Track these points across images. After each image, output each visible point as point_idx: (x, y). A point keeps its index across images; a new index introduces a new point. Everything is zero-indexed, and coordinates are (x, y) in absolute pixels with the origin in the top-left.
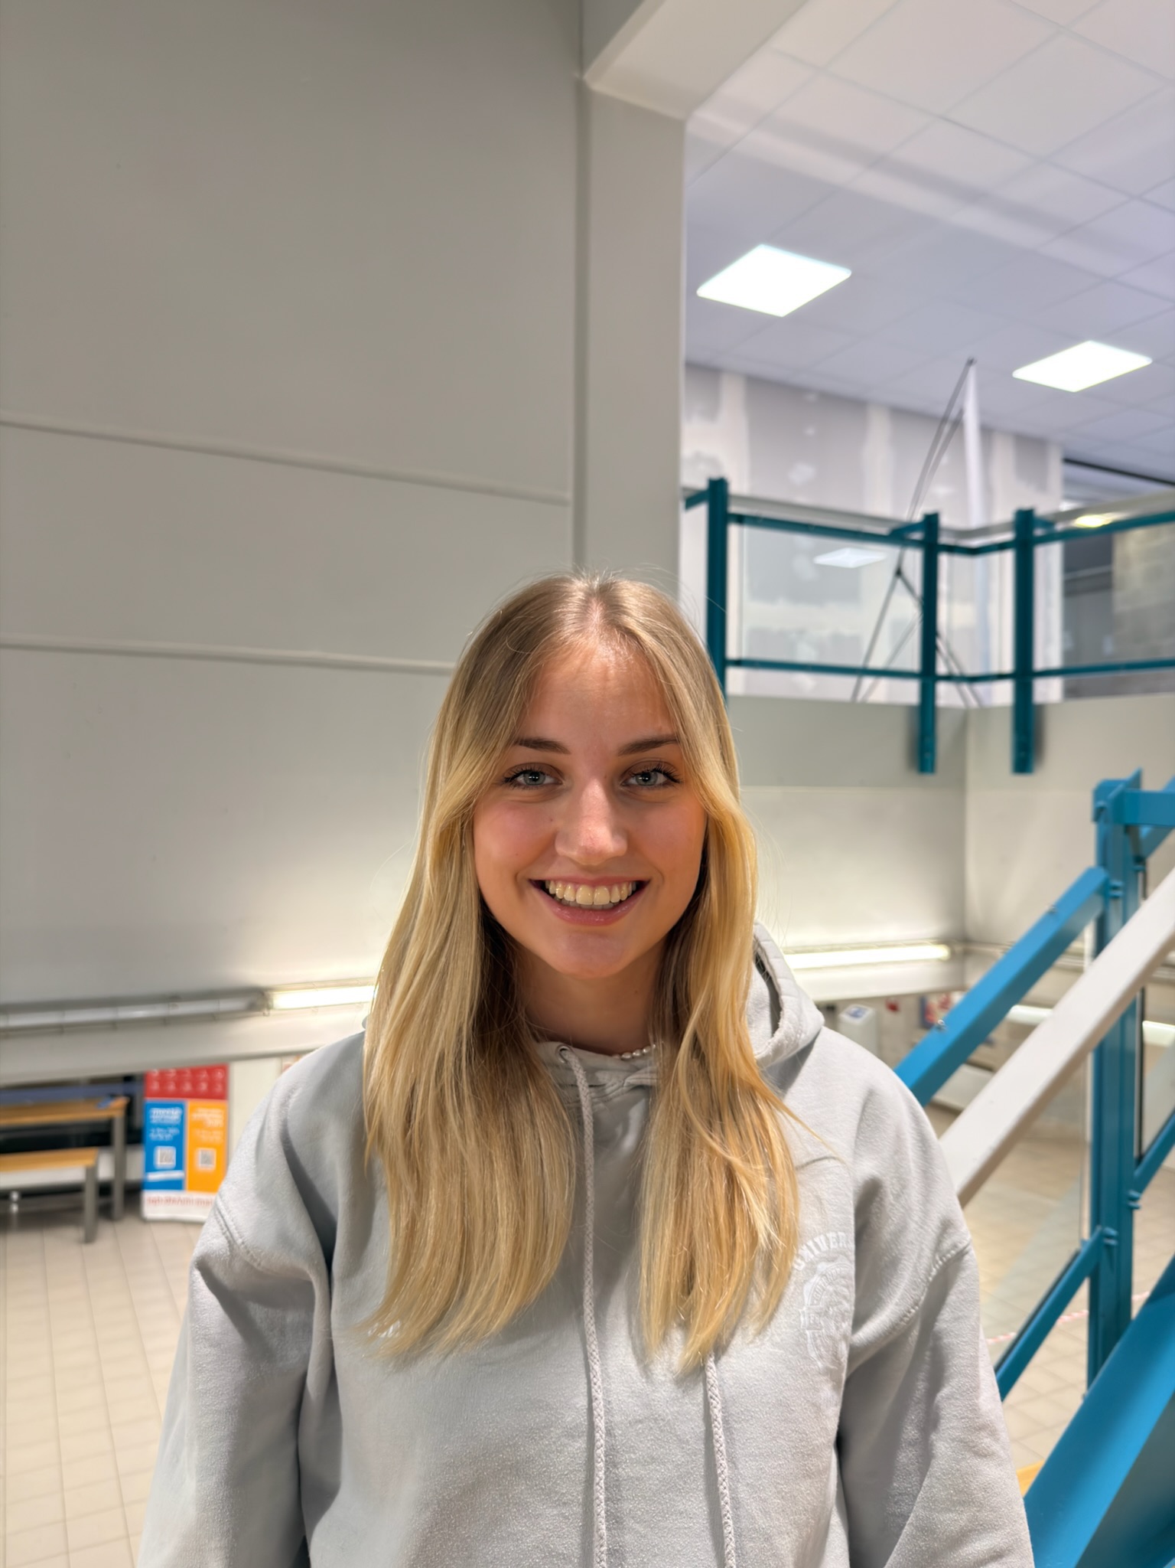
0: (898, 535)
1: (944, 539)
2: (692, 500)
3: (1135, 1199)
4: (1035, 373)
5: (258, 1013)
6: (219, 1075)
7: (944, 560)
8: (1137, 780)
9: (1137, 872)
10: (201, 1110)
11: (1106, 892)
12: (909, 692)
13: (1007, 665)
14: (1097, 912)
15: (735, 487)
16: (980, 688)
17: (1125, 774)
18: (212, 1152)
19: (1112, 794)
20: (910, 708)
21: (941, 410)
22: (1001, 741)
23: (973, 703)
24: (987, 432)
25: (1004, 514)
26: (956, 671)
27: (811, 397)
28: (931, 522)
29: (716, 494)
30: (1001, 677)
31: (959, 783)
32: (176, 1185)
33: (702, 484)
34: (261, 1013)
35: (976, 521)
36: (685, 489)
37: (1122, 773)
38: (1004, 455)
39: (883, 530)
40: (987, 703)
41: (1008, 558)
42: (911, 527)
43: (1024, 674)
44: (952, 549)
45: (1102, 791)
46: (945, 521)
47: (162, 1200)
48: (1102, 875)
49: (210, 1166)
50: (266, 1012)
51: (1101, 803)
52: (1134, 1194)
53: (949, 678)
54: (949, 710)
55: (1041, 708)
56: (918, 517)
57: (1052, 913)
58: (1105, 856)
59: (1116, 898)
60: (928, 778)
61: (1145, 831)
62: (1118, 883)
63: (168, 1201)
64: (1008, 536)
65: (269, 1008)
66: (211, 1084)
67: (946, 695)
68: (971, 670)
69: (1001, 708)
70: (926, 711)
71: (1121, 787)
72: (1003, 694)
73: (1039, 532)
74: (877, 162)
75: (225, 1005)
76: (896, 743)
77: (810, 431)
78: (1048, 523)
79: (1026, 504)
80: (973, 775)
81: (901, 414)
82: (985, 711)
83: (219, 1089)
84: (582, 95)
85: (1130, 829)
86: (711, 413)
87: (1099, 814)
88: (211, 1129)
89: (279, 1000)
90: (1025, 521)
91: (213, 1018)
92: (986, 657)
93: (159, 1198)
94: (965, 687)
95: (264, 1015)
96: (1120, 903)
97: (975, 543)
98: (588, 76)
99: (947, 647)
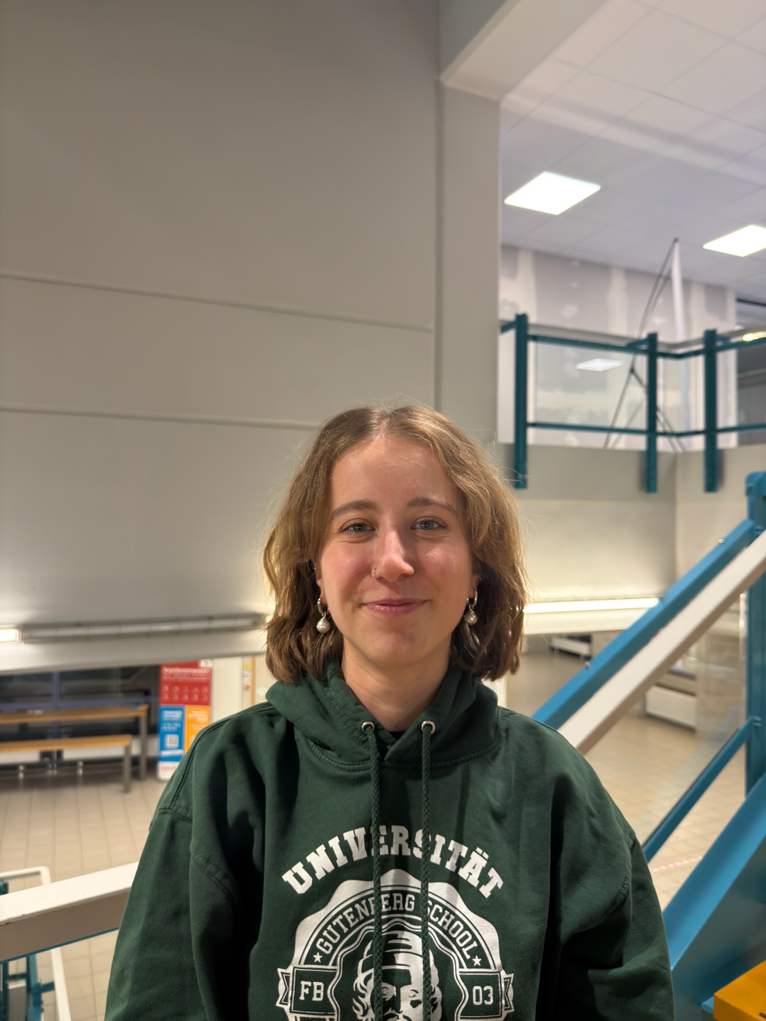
0: (632, 347)
1: (661, 349)
2: (505, 327)
4: (717, 245)
6: (205, 690)
7: (661, 362)
10: (194, 712)
11: (752, 532)
12: (640, 443)
13: (700, 425)
14: (747, 543)
15: (533, 319)
16: (684, 440)
19: (756, 479)
20: (640, 453)
21: (657, 270)
22: (697, 473)
23: (679, 450)
24: (687, 283)
25: (698, 333)
26: (668, 429)
27: (575, 264)
28: (652, 339)
29: (520, 324)
30: (697, 433)
31: (672, 499)
33: (511, 317)
34: (259, 628)
35: (680, 337)
36: (502, 321)
38: (698, 298)
39: (622, 344)
40: (688, 449)
41: (700, 360)
42: (641, 342)
43: (711, 431)
44: (666, 355)
45: (750, 478)
46: (661, 338)
47: (170, 768)
48: (750, 524)
51: (750, 485)
53: (665, 434)
54: (666, 454)
55: (722, 451)
56: (644, 336)
57: (723, 544)
58: (752, 514)
60: (653, 496)
62: (759, 527)
64: (700, 347)
66: (201, 695)
67: (662, 444)
68: (679, 429)
69: (697, 453)
70: (650, 455)
71: (760, 475)
72: (698, 443)
73: (719, 344)
74: (617, 121)
75: (239, 623)
76: (632, 475)
77: (575, 285)
78: (725, 338)
79: (711, 326)
80: (680, 494)
81: (632, 273)
82: (688, 455)
83: (205, 699)
84: (439, 89)
85: (765, 499)
86: (513, 275)
87: (749, 491)
88: (200, 723)
90: (711, 337)
91: (233, 630)
92: (688, 421)
93: (166, 766)
94: (674, 440)
95: (261, 629)
97: (680, 351)
98: (442, 78)
99: (663, 416)
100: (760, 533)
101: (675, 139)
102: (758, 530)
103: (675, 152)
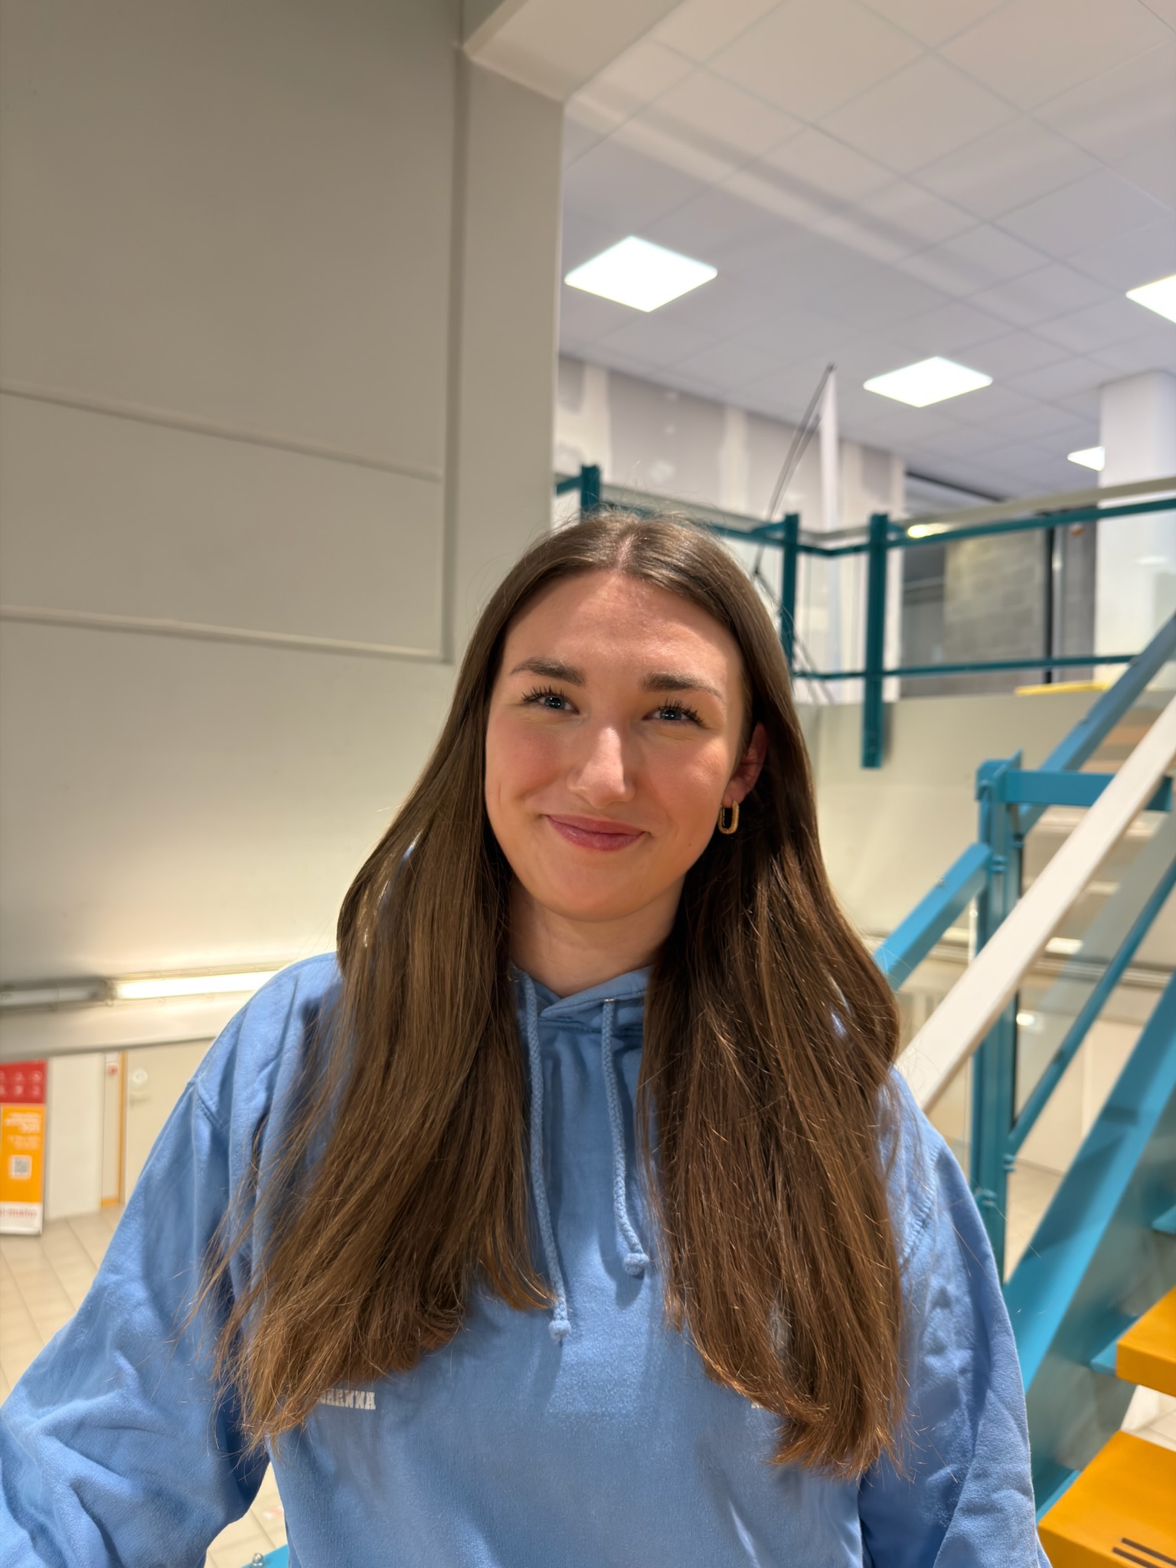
0: (760, 534)
1: (803, 540)
2: (564, 485)
3: (1009, 1162)
4: (884, 385)
5: (100, 1003)
6: (37, 1077)
7: (803, 561)
8: (1017, 761)
9: (1015, 849)
10: (15, 1115)
11: (989, 867)
13: (860, 665)
14: (979, 889)
15: (607, 477)
16: (831, 685)
17: (1008, 755)
18: (27, 1160)
19: (997, 774)
21: (798, 418)
22: (851, 738)
23: (823, 700)
24: (843, 442)
25: (863, 519)
26: (808, 668)
27: (672, 396)
28: (791, 522)
29: (588, 481)
30: (853, 675)
33: (574, 471)
34: (103, 1003)
35: (829, 525)
36: (558, 475)
37: (1004, 754)
38: (854, 463)
39: (746, 527)
40: (838, 699)
41: (862, 561)
42: (773, 527)
43: (873, 673)
44: (810, 550)
45: (985, 771)
46: (806, 523)
48: (985, 851)
49: (25, 1174)
50: (110, 1002)
51: (985, 782)
52: (1009, 1157)
53: (804, 675)
54: (806, 706)
55: (890, 705)
56: (778, 517)
57: (940, 887)
58: (987, 833)
59: (998, 873)
61: (1024, 809)
62: (1000, 858)
64: (861, 540)
65: (113, 998)
66: (28, 1086)
67: (801, 691)
68: (823, 668)
69: (852, 705)
71: (1003, 768)
72: (852, 692)
73: (892, 537)
74: (748, 163)
75: (65, 995)
77: (670, 430)
78: (902, 528)
79: (881, 508)
81: (758, 419)
82: (836, 709)
83: (36, 1092)
84: (461, 66)
85: (1011, 807)
86: (574, 405)
87: (982, 793)
88: (26, 1135)
89: (124, 990)
90: (880, 525)
91: (52, 1008)
92: (838, 656)
94: (816, 684)
95: (107, 1005)
96: (1002, 878)
97: (831, 545)
98: (467, 47)
99: (804, 649)
100: (1001, 868)
101: (836, 206)
102: (998, 863)
103: (834, 227)
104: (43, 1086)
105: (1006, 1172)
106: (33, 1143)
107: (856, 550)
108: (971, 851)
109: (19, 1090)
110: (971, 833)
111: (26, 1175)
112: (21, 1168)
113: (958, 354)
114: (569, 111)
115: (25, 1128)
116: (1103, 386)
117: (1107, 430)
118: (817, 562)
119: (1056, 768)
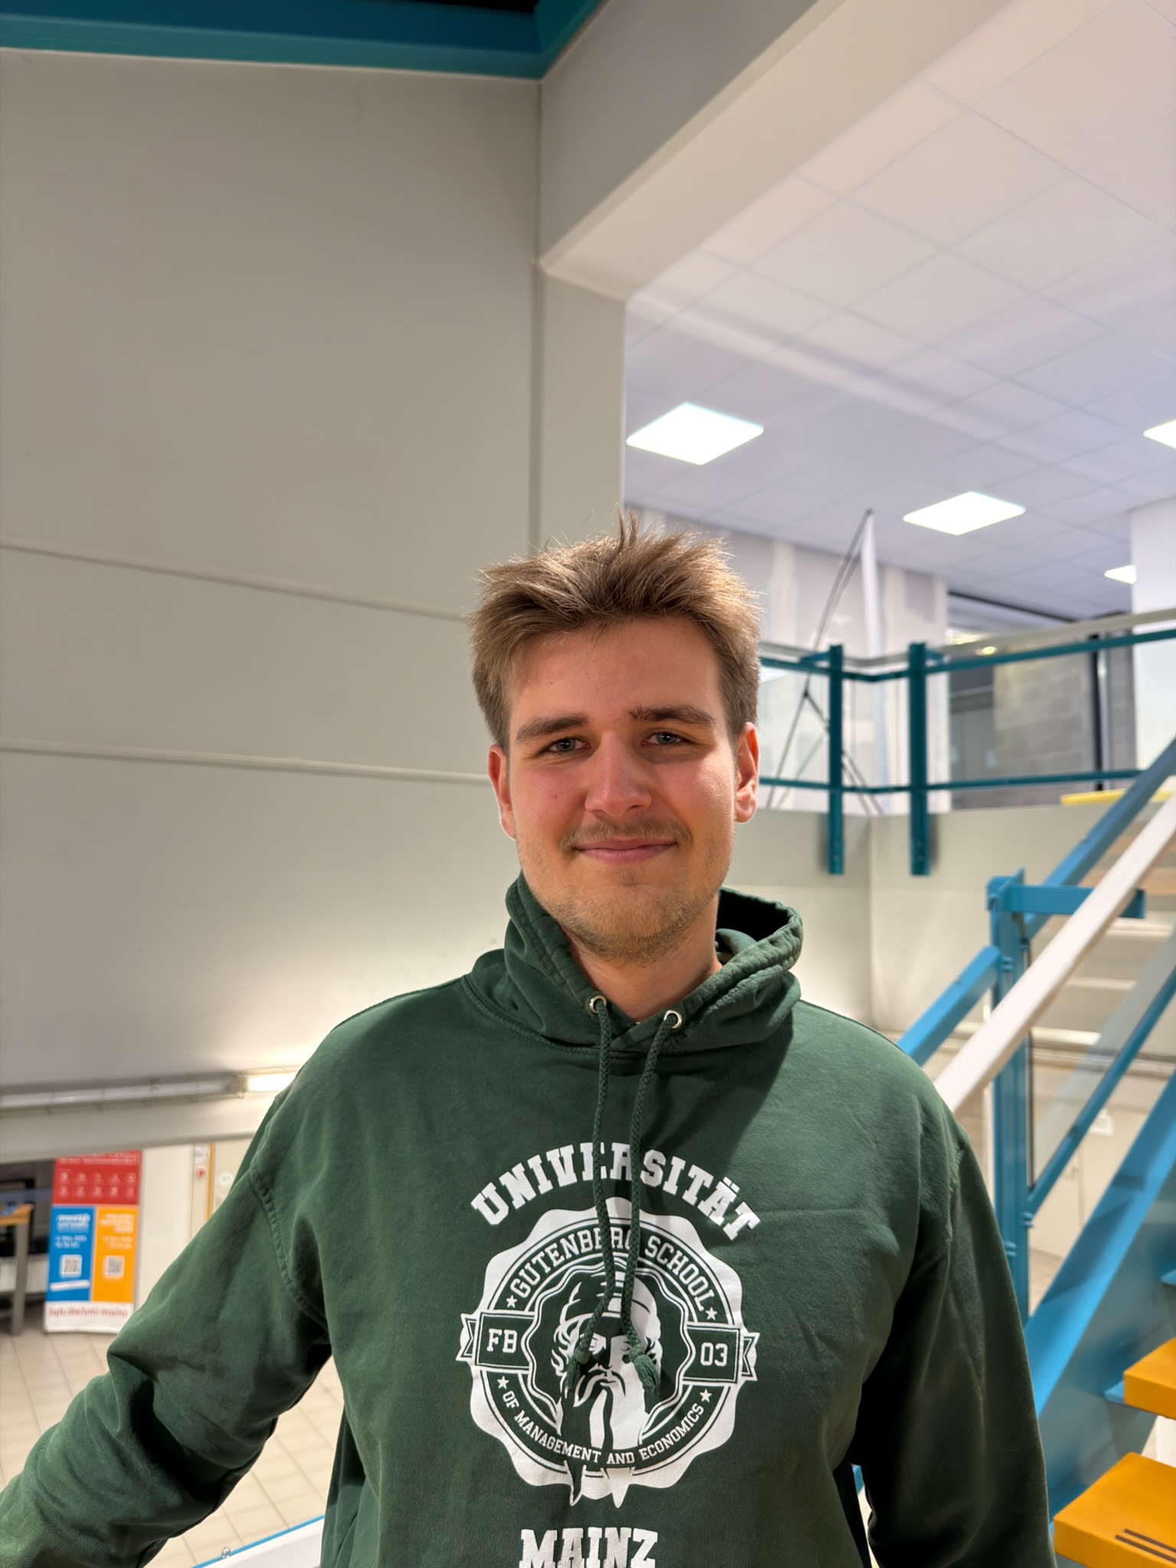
0: (807, 663)
1: (848, 668)
3: (1029, 1220)
4: (924, 517)
5: (232, 1095)
6: (131, 1179)
7: (847, 685)
8: (1020, 877)
9: (1022, 950)
10: (110, 1216)
11: (998, 965)
12: (820, 801)
13: (904, 779)
14: (993, 982)
16: (880, 798)
17: (1011, 872)
19: (1001, 888)
20: (820, 815)
21: (844, 548)
22: (901, 846)
23: (874, 812)
24: (881, 567)
25: (899, 646)
26: (858, 783)
28: (836, 653)
30: (898, 789)
31: (864, 883)
32: (81, 1295)
34: (235, 1095)
35: (873, 652)
38: (896, 586)
39: (793, 659)
40: (887, 812)
41: (903, 684)
42: (819, 656)
43: (918, 787)
44: (853, 677)
45: (993, 886)
46: (850, 651)
47: (65, 1312)
48: (995, 953)
49: (118, 1274)
50: (240, 1094)
51: (993, 895)
52: (1028, 1215)
53: (853, 789)
54: (854, 817)
55: (935, 817)
56: (824, 648)
57: (958, 983)
58: (997, 939)
59: (1007, 971)
60: (837, 879)
61: (1028, 918)
62: (1008, 959)
63: (72, 1312)
64: (902, 666)
65: (244, 1090)
66: (123, 1188)
67: (851, 804)
68: (872, 783)
69: (899, 817)
70: (834, 818)
71: (1008, 882)
72: (900, 804)
73: (930, 663)
74: (788, 341)
75: (205, 1087)
76: (808, 846)
78: (937, 655)
79: (919, 639)
80: (876, 876)
81: (804, 551)
82: (885, 820)
83: (130, 1193)
84: (538, 278)
85: (1017, 917)
87: (992, 904)
88: (119, 1235)
89: (252, 1083)
90: (918, 653)
92: (885, 772)
93: (61, 1309)
94: (867, 797)
95: (238, 1097)
96: (1010, 972)
97: (873, 671)
98: (543, 262)
99: (852, 762)
100: (1009, 967)
101: (870, 372)
102: (1007, 963)
103: (868, 389)
104: (136, 1188)
105: (1026, 1228)
106: (126, 1243)
107: (897, 675)
108: (985, 953)
109: (114, 1191)
110: (982, 938)
111: (120, 1275)
112: (115, 1268)
113: (993, 488)
114: (631, 307)
115: (119, 1229)
116: (1131, 511)
117: (1137, 550)
118: (861, 687)
119: (1056, 884)
